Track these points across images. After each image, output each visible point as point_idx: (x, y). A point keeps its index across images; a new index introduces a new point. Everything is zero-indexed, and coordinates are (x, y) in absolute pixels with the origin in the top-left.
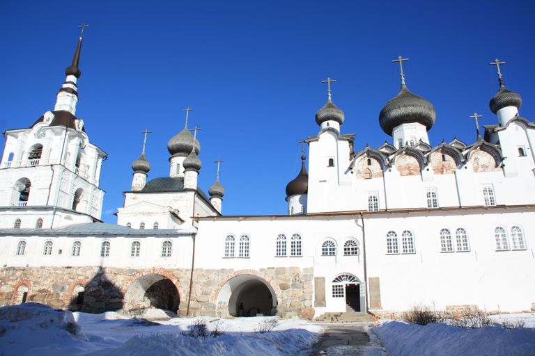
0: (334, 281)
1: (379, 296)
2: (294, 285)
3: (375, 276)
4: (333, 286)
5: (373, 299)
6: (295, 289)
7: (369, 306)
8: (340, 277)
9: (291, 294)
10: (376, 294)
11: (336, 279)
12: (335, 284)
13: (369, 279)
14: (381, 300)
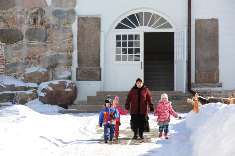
0: (119, 27)
1: (215, 58)
2: (31, 35)
3: (210, 17)
4: (118, 37)
5: (202, 64)
6: (35, 43)
7: (193, 80)
8: (132, 17)
9: (25, 52)
10: (207, 54)
11: (125, 21)
12: (122, 32)
13: (198, 21)
14: (221, 67)
